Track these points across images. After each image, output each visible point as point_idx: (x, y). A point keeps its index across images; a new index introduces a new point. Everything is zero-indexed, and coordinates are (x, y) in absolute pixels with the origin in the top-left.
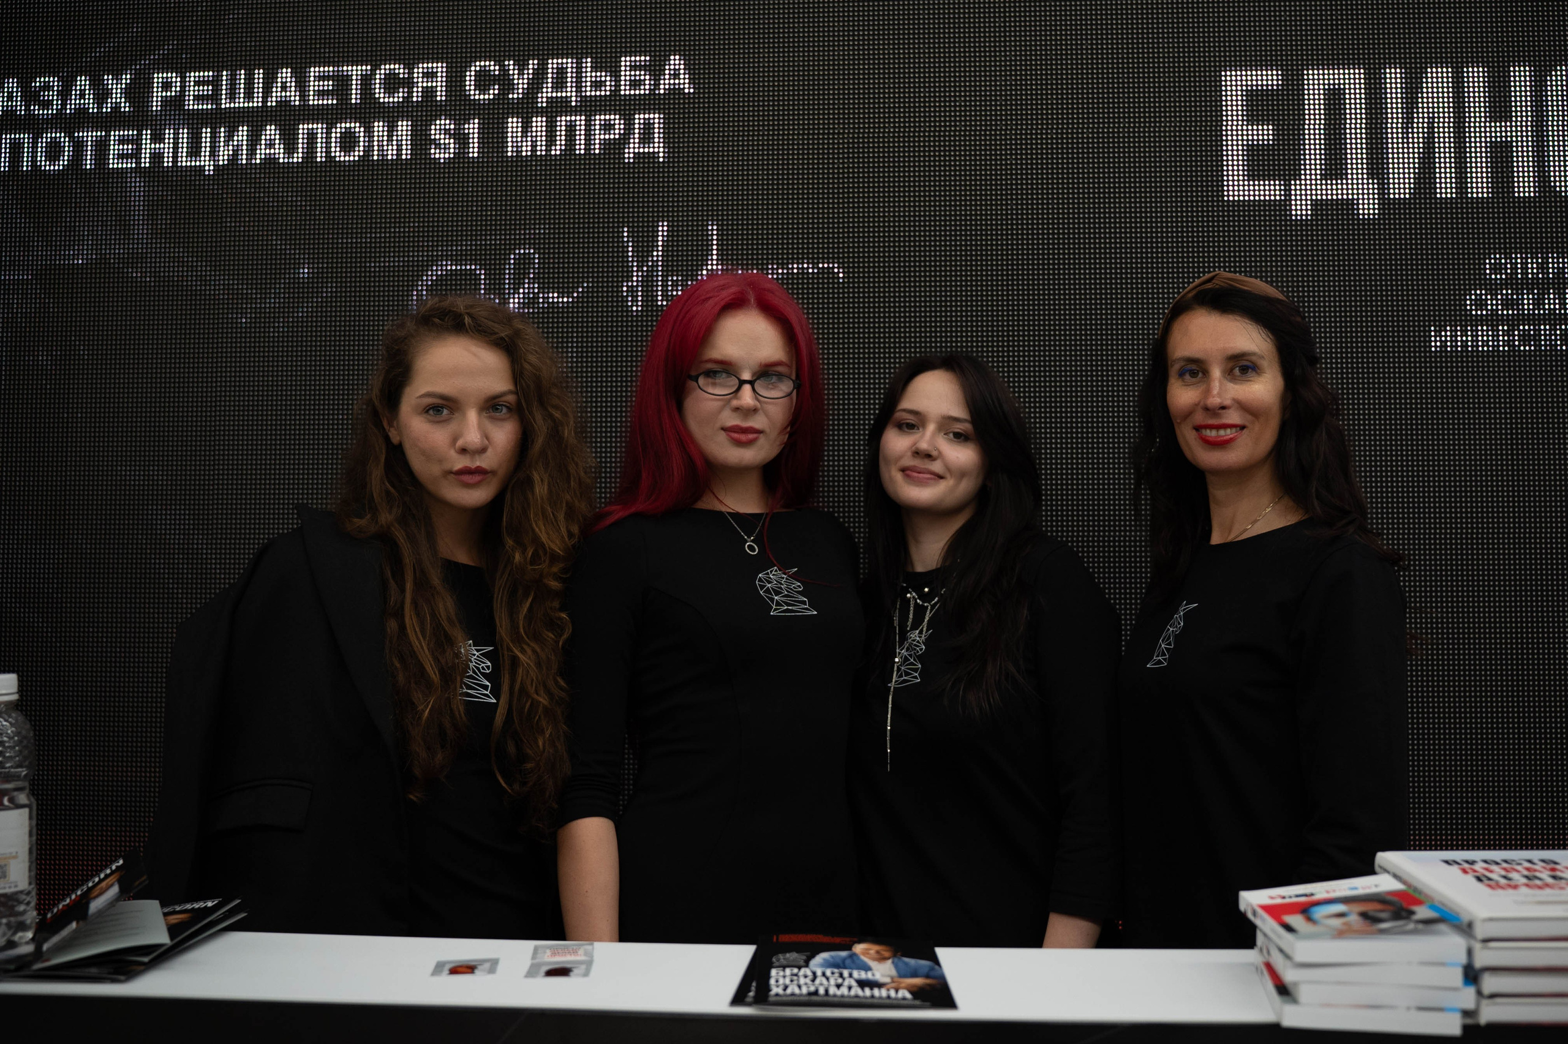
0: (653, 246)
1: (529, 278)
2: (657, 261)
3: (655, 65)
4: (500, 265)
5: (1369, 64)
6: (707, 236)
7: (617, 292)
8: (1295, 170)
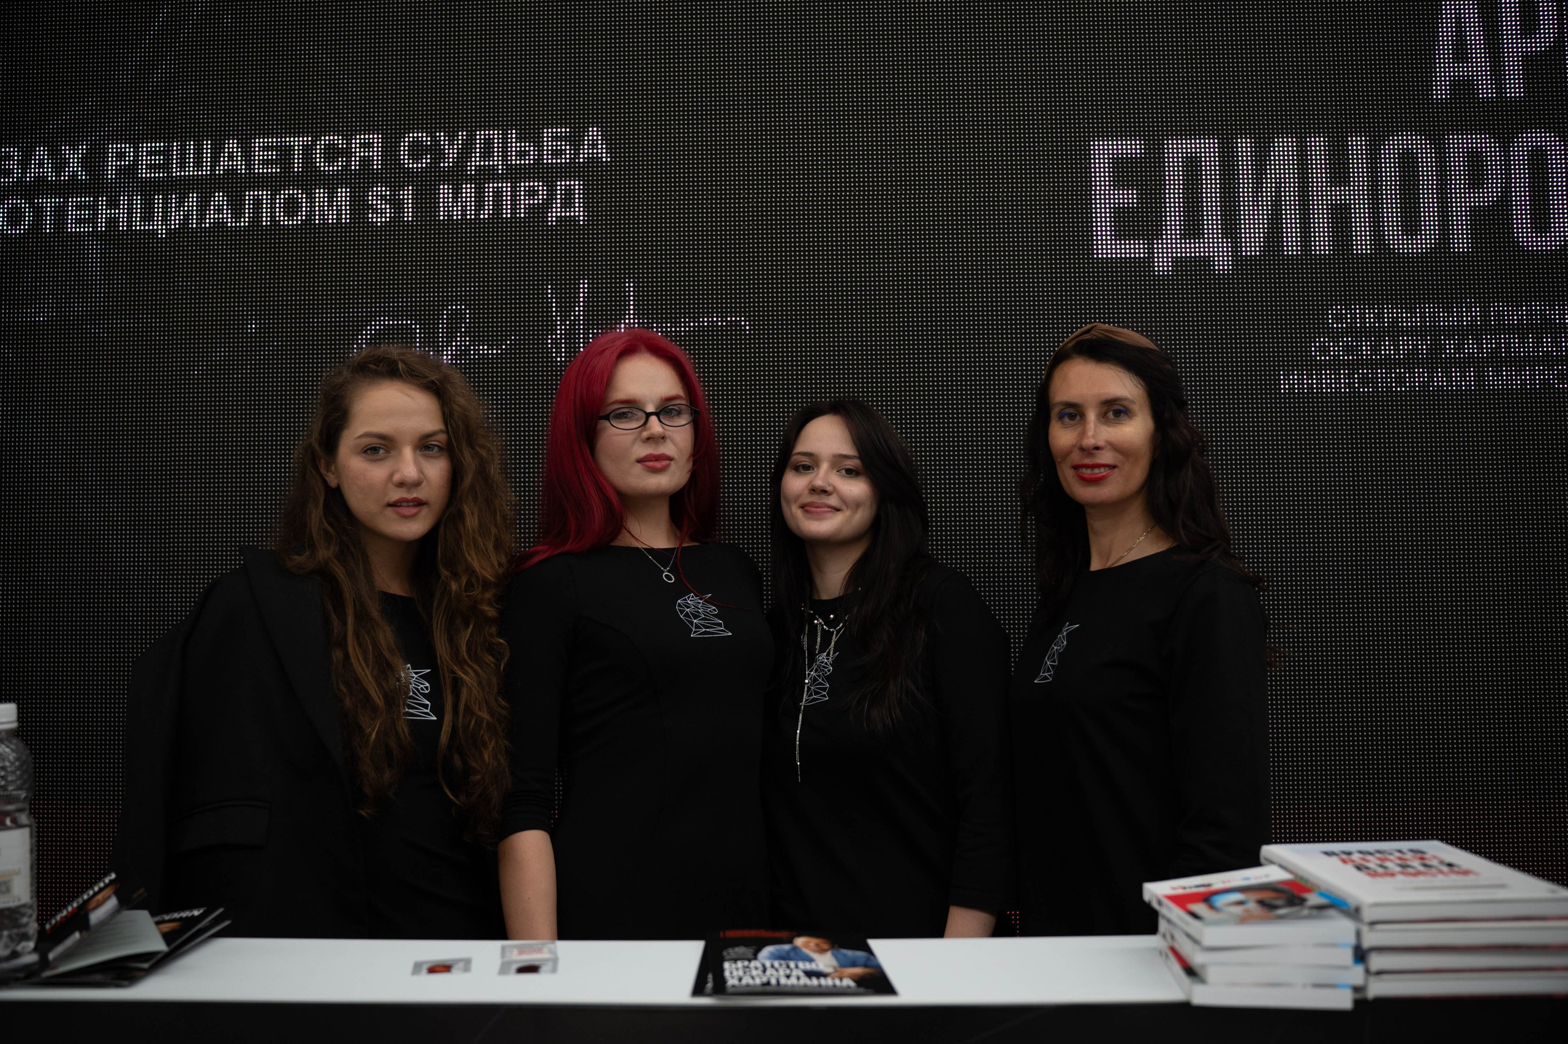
0: (575, 302)
1: (461, 332)
2: (579, 315)
3: (575, 136)
4: (434, 319)
5: (1222, 134)
6: (625, 292)
7: (543, 344)
8: (1157, 230)
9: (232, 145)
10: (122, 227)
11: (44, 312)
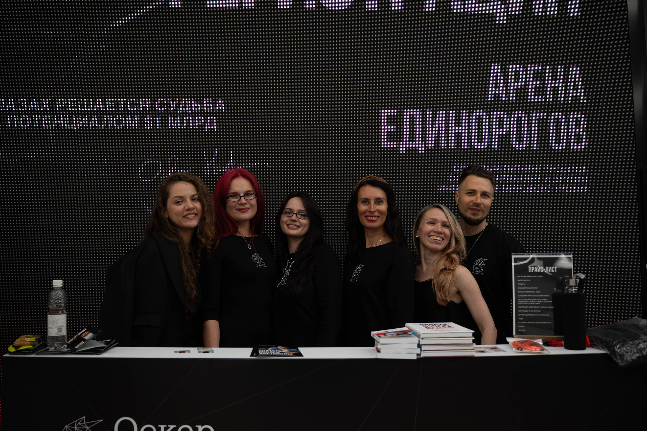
0: (213, 156)
1: (175, 165)
2: (214, 161)
3: (214, 102)
4: (166, 161)
5: (422, 109)
6: (229, 153)
7: (202, 170)
8: (401, 139)
9: (99, 100)
10: (61, 126)
11: (34, 154)
